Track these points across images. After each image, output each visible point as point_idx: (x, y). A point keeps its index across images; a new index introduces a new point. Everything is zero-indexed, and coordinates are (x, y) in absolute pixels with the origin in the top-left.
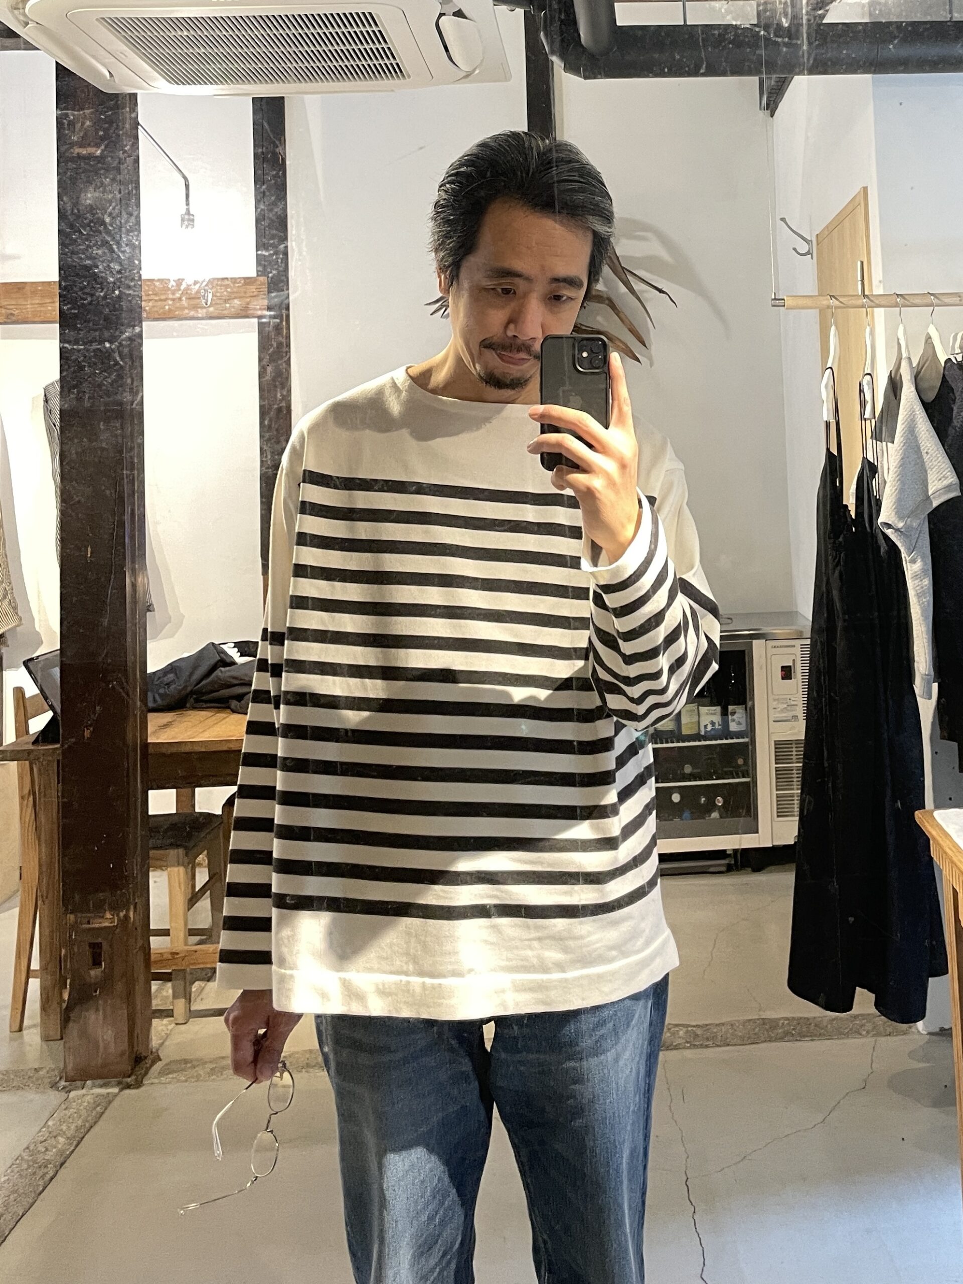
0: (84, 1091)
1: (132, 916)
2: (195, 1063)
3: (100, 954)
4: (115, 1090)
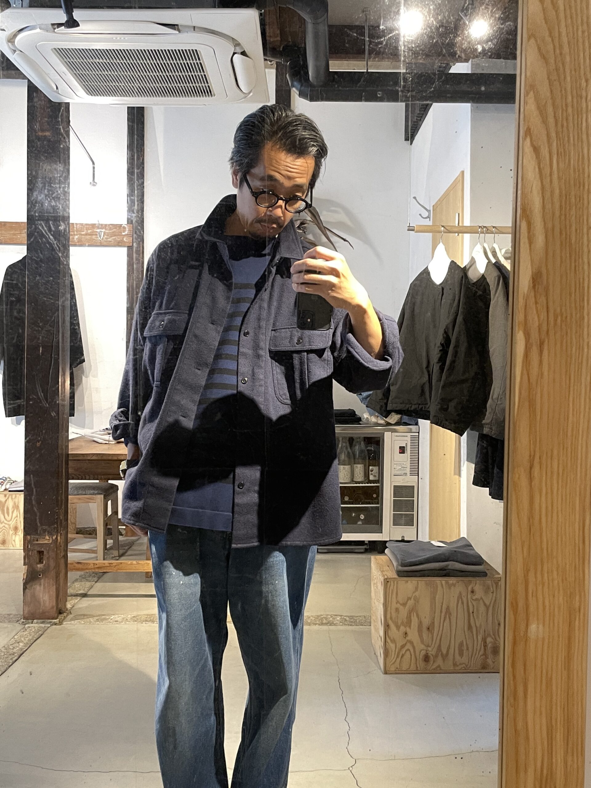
0: (32, 625)
1: (59, 539)
3: (43, 557)
4: (48, 625)
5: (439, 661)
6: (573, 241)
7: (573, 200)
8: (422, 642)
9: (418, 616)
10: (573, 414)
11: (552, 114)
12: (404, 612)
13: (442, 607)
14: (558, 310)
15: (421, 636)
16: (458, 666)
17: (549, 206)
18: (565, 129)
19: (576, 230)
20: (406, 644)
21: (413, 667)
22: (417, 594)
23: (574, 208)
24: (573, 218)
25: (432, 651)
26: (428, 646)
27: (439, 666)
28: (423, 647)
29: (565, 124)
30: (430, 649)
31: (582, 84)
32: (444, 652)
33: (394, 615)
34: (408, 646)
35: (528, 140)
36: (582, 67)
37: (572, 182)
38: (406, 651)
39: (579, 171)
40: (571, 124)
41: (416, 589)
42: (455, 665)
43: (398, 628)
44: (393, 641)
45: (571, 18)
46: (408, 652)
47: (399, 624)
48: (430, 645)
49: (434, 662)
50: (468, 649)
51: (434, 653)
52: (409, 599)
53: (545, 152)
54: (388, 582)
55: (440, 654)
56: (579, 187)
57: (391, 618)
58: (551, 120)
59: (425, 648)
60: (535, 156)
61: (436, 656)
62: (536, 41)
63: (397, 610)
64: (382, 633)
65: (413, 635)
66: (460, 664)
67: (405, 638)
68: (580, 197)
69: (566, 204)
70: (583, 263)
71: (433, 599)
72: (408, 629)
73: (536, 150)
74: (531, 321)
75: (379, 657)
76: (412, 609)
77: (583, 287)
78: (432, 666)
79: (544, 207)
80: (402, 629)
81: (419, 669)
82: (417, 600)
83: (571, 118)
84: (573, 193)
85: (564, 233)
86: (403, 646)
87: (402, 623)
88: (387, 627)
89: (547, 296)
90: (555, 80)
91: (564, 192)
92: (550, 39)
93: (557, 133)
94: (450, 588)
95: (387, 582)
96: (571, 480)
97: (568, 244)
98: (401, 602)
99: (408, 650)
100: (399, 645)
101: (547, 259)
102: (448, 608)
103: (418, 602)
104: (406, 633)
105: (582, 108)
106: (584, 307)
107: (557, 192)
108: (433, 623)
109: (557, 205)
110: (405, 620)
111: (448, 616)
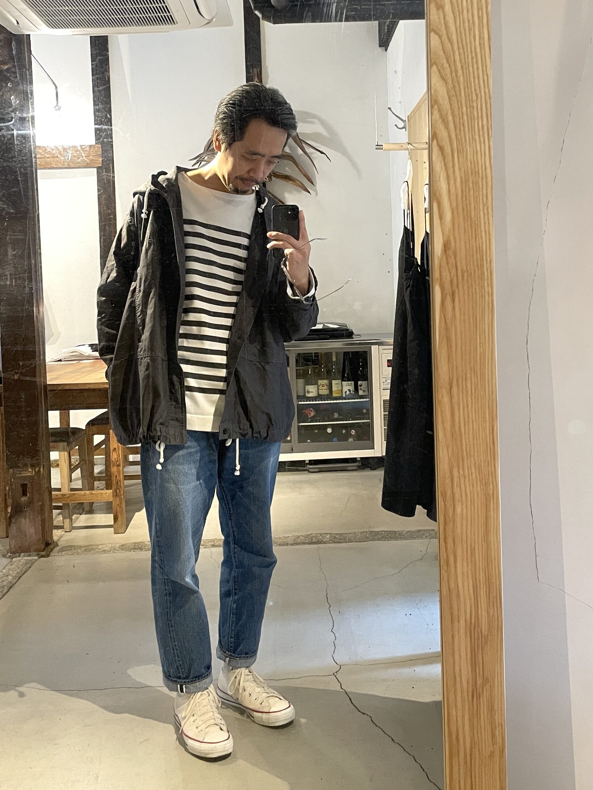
0: (20, 558)
1: (42, 471)
2: (76, 547)
3: (26, 491)
4: (37, 558)
6: (473, 216)
7: (471, 185)
10: (480, 347)
11: (452, 121)
14: (465, 268)
17: (453, 191)
18: (462, 133)
19: (475, 207)
23: (472, 191)
24: (472, 199)
29: (462, 128)
31: (474, 98)
35: (435, 142)
36: (473, 84)
37: (470, 172)
39: (474, 162)
40: (467, 128)
45: (463, 49)
53: (448, 150)
56: (475, 175)
58: (451, 125)
60: (440, 154)
62: (438, 68)
68: (476, 183)
69: (466, 188)
70: (481, 231)
73: (441, 149)
74: (444, 277)
77: (482, 251)
79: (449, 191)
83: (466, 123)
84: (471, 180)
85: (465, 210)
89: (455, 258)
90: (453, 96)
91: (464, 179)
92: (448, 66)
93: (456, 136)
96: (481, 397)
97: (469, 218)
101: (454, 230)
105: (474, 116)
106: (483, 265)
107: (459, 180)
109: (460, 190)
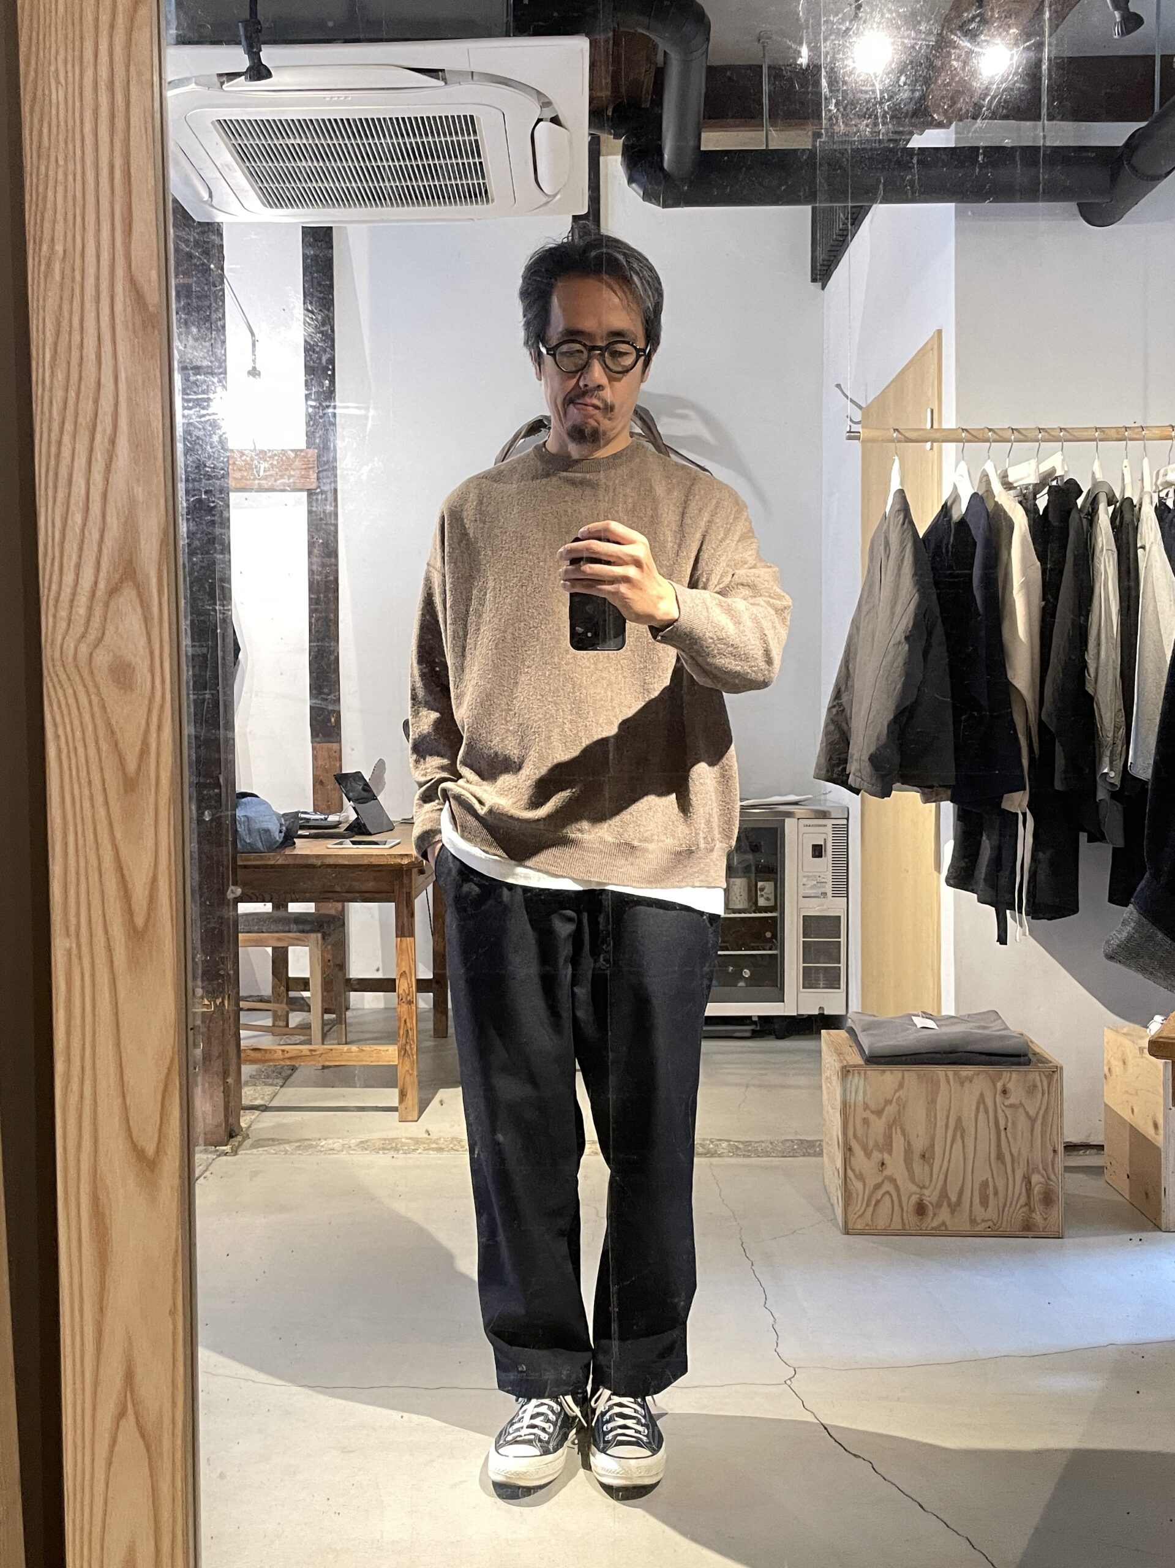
1: (226, 1006)
2: (281, 1141)
4: (214, 1156)
5: (944, 1215)
8: (912, 1179)
9: (904, 1134)
12: (878, 1126)
13: (948, 1117)
15: (909, 1168)
16: (978, 1224)
20: (883, 1181)
21: (897, 1225)
22: (900, 1093)
25: (931, 1196)
26: (923, 1187)
27: (944, 1224)
28: (914, 1188)
30: (926, 1192)
32: (954, 1199)
33: (860, 1133)
34: (887, 1187)
38: (884, 1194)
41: (901, 1085)
42: (973, 1222)
43: (868, 1155)
44: (861, 1177)
46: (887, 1198)
47: (870, 1147)
48: (927, 1184)
49: (935, 1215)
50: (996, 1193)
51: (934, 1198)
52: (888, 1102)
54: (849, 1071)
55: (945, 1203)
57: (855, 1136)
59: (918, 1190)
61: (939, 1205)
63: (866, 1121)
64: (839, 1164)
65: (896, 1166)
66: (983, 1221)
67: (882, 1171)
71: (932, 1102)
72: (886, 1156)
75: (836, 1206)
76: (894, 1121)
78: (931, 1222)
80: (876, 1155)
81: (908, 1227)
82: (902, 1106)
86: (878, 1187)
87: (876, 1144)
88: (848, 1150)
94: (962, 1084)
95: (846, 1072)
98: (873, 1107)
99: (888, 1192)
100: (871, 1183)
102: (959, 1120)
103: (904, 1107)
104: (883, 1164)
108: (932, 1146)
110: (881, 1140)
111: (959, 1134)
